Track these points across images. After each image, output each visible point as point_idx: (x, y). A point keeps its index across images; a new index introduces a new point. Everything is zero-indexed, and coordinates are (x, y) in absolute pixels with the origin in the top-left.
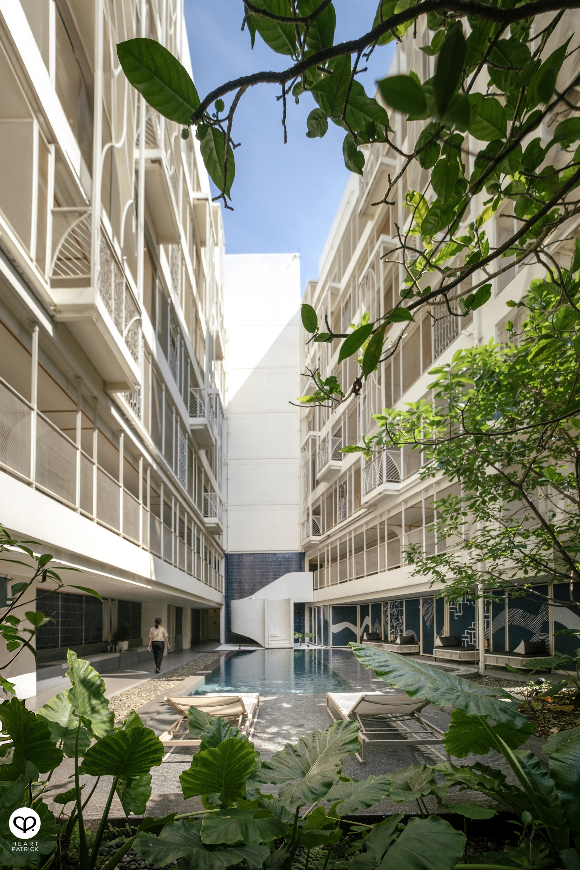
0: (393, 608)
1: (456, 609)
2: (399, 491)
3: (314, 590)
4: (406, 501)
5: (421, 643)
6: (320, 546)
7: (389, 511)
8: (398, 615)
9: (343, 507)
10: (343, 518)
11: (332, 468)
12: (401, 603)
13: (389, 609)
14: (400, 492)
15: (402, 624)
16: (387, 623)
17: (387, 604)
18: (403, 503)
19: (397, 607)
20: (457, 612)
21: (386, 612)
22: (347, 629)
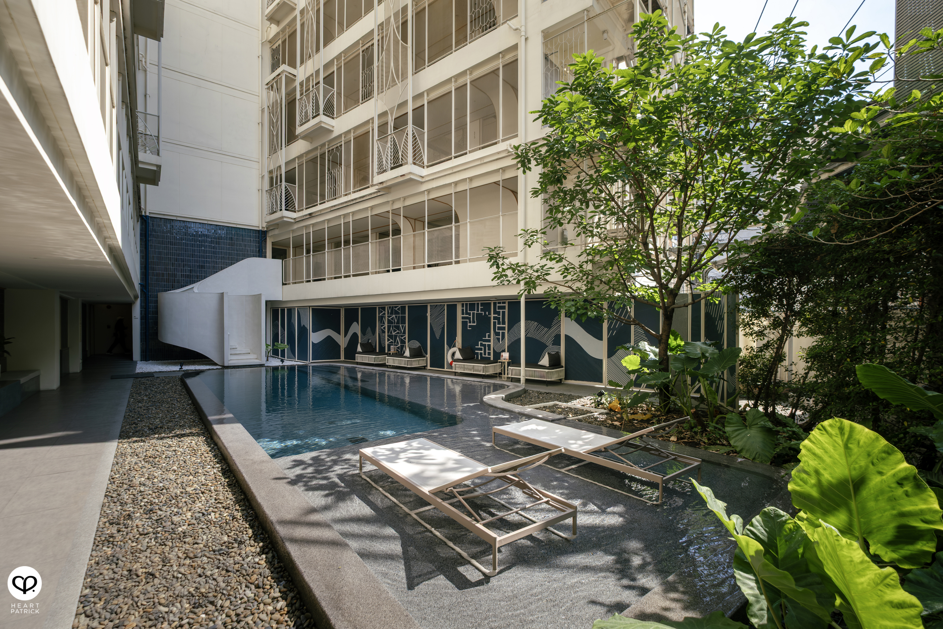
0: (392, 313)
1: (469, 319)
2: (423, 177)
3: (283, 284)
4: (429, 191)
5: (428, 356)
6: (296, 227)
7: (405, 198)
8: (398, 323)
9: (334, 180)
10: (334, 195)
11: (323, 125)
12: (403, 308)
13: (386, 315)
14: (423, 180)
15: (404, 333)
16: (384, 332)
17: (384, 309)
18: (426, 193)
19: (397, 313)
20: (470, 322)
21: (381, 318)
22: (329, 338)
